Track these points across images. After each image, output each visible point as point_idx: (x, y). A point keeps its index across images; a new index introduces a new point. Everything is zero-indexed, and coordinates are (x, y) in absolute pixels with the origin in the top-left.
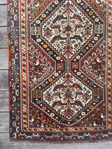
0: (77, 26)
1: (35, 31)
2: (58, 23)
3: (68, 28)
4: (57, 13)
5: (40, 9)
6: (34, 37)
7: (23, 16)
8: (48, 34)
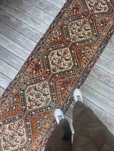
0: (75, 29)
1: (94, 38)
2: (82, 35)
3: (79, 31)
4: (80, 40)
5: (86, 46)
6: (96, 36)
7: (96, 47)
8: (89, 34)
